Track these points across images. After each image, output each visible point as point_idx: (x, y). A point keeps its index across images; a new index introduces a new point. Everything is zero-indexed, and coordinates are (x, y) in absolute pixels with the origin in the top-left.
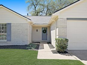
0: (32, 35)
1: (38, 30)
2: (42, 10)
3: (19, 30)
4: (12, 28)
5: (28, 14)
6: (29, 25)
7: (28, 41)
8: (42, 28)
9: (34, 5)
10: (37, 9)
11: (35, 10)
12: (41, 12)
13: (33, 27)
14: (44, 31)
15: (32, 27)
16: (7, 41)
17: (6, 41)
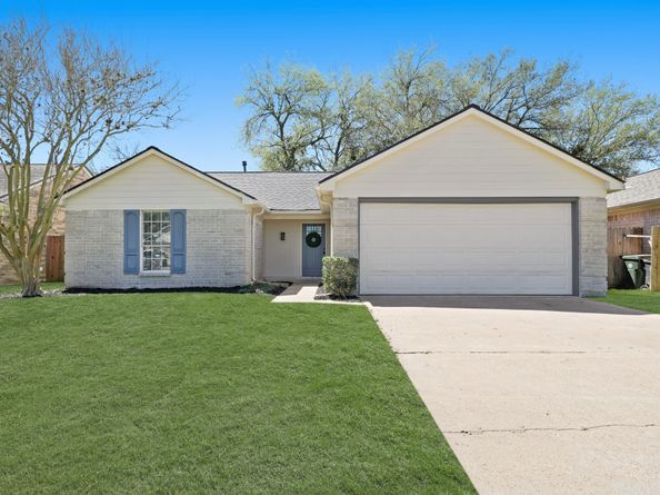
0: (263, 253)
1: (287, 236)
2: (318, 133)
3: (212, 235)
4: (188, 226)
5: (245, 164)
6: (249, 215)
7: (244, 272)
8: (305, 226)
9: (273, 114)
10: (288, 132)
11: (282, 137)
12: (312, 143)
13: (264, 222)
14: (314, 240)
15: (261, 223)
16: (172, 273)
17: (169, 272)
